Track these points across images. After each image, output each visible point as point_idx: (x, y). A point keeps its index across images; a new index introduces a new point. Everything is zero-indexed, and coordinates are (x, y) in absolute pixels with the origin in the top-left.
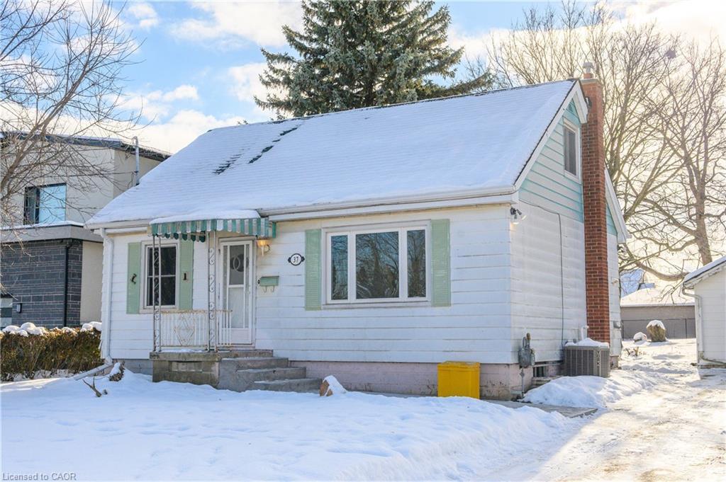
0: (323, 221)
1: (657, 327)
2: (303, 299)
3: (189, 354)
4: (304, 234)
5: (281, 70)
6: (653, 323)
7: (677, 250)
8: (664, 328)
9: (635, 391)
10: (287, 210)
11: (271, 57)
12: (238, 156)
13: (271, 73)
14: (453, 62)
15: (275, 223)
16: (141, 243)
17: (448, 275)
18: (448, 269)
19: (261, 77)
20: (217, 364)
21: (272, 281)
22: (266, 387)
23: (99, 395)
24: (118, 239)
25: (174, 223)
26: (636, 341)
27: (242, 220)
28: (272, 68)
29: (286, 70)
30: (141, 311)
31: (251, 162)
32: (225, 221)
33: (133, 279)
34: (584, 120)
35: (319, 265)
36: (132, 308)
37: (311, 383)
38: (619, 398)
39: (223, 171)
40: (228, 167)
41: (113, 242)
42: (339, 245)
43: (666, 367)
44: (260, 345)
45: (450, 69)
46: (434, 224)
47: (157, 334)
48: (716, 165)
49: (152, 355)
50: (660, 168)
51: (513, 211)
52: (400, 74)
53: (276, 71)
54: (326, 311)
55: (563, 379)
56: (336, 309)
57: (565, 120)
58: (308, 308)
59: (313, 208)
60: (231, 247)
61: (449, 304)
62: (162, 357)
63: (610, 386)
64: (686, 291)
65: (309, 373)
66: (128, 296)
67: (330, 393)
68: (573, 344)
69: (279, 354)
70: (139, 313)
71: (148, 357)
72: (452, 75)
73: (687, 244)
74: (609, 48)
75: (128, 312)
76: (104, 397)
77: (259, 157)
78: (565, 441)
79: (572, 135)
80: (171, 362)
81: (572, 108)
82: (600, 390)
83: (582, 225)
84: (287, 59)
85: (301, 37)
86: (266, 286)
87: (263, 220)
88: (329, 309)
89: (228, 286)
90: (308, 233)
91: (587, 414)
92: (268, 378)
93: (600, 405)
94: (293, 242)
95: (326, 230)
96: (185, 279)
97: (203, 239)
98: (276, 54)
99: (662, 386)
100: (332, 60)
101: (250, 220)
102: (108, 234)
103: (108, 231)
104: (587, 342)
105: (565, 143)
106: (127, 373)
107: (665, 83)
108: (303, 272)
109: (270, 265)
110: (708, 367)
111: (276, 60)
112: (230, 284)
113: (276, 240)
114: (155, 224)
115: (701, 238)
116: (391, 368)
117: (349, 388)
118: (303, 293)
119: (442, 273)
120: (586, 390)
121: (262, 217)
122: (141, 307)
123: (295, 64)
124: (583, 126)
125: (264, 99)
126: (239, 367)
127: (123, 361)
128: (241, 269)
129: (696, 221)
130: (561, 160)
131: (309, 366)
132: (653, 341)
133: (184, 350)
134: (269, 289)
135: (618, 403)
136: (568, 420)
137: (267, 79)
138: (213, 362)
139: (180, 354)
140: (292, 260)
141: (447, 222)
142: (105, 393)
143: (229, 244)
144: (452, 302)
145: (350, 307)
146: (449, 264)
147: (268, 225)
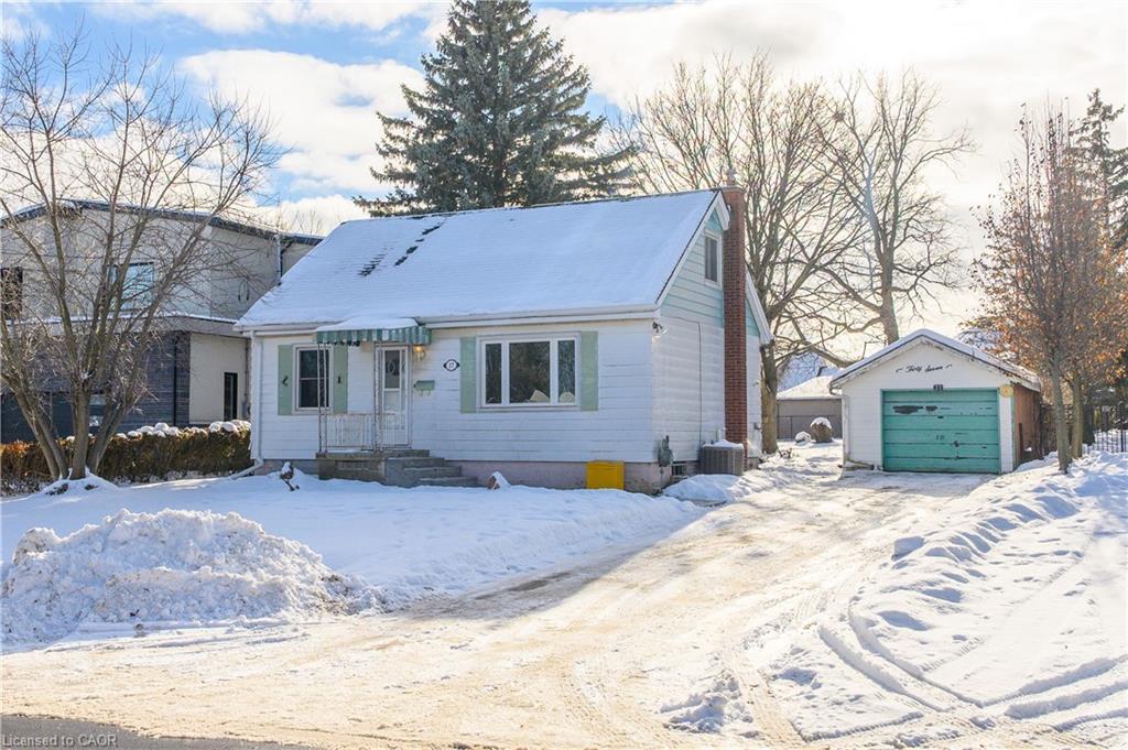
0: (477, 330)
1: (822, 426)
2: (459, 403)
3: (355, 454)
4: (459, 341)
5: (398, 137)
6: (817, 421)
7: (856, 331)
8: (830, 427)
9: (765, 489)
11: (387, 122)
12: (382, 256)
13: (388, 141)
14: (594, 133)
15: (430, 330)
16: (293, 346)
17: (596, 382)
18: (596, 376)
19: (378, 146)
20: (383, 463)
21: (428, 385)
22: (432, 484)
23: (292, 489)
24: (266, 341)
25: (339, 332)
26: (798, 442)
27: (404, 329)
28: (389, 135)
29: (404, 136)
30: (293, 411)
31: (397, 264)
32: (390, 331)
33: (284, 381)
34: (726, 228)
35: (474, 369)
36: (284, 409)
37: (468, 480)
38: (747, 493)
39: (369, 273)
40: (373, 268)
41: (262, 343)
42: (493, 352)
43: (811, 469)
44: (416, 446)
45: (589, 139)
46: (583, 335)
47: (323, 435)
48: (908, 226)
49: (317, 456)
50: (824, 247)
51: (655, 326)
52: (537, 153)
53: (393, 138)
54: (481, 415)
55: (698, 476)
56: (490, 412)
57: (707, 231)
58: (462, 411)
59: (471, 318)
61: (596, 409)
62: (328, 457)
63: (741, 484)
64: (834, 391)
65: (464, 472)
66: (279, 398)
67: (498, 487)
68: (710, 445)
69: (435, 453)
70: (290, 414)
71: (314, 458)
72: (592, 145)
73: (870, 323)
74: (768, 111)
75: (279, 414)
76: (296, 491)
77: (405, 258)
78: (692, 521)
79: (714, 243)
80: (336, 461)
81: (714, 217)
82: (731, 486)
83: (723, 330)
84: (405, 124)
85: (421, 98)
86: (422, 390)
87: (420, 328)
88: (483, 412)
89: (384, 389)
90: (462, 339)
91: (716, 505)
92: (431, 476)
93: (730, 499)
94: (448, 349)
95: (481, 338)
96: (339, 381)
97: (358, 344)
98: (393, 118)
99: (795, 485)
100: (462, 135)
101: (411, 328)
102: (257, 336)
103: (258, 334)
104: (723, 443)
105: (706, 253)
106: (296, 471)
107: (847, 122)
108: (459, 377)
109: (426, 370)
110: (853, 469)
111: (393, 125)
112: (385, 387)
113: (432, 347)
114: (320, 332)
115: (886, 315)
116: (542, 468)
117: (512, 483)
118: (459, 397)
119: (590, 380)
120: (718, 486)
121: (420, 324)
122: (293, 409)
123: (414, 130)
124: (726, 232)
125: (381, 170)
126: (404, 466)
127: (291, 461)
128: (397, 373)
129: (881, 295)
130: (702, 270)
131: (464, 465)
132: (818, 442)
133: (351, 451)
134: (425, 392)
135: (746, 497)
136: (698, 507)
137: (384, 149)
138: (379, 462)
139: (346, 454)
140: (448, 366)
141: (595, 334)
142: (298, 487)
143: (384, 349)
144: (600, 406)
145: (503, 410)
146: (596, 374)
147: (425, 333)
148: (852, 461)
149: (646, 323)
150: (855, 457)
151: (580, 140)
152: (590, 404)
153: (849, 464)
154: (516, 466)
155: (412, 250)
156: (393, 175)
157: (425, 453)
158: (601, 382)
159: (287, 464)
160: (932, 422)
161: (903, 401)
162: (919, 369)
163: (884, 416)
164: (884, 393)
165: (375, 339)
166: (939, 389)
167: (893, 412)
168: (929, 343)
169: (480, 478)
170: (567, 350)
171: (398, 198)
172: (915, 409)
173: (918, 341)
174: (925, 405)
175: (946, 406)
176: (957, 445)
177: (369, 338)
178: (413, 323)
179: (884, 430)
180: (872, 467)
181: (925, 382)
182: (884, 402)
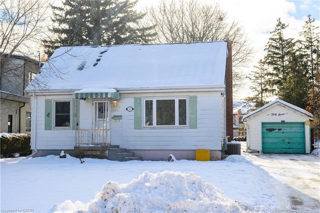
0: (142, 94)
2: (133, 125)
3: (94, 147)
4: (133, 99)
5: (58, 14)
10: (128, 89)
11: (54, 8)
12: (85, 62)
16: (52, 100)
17: (196, 117)
18: (196, 114)
21: (119, 117)
23: (82, 163)
24: (39, 97)
29: (60, 14)
30: (52, 129)
31: (94, 66)
33: (48, 115)
35: (141, 111)
36: (48, 127)
39: (82, 69)
40: (83, 67)
41: (37, 98)
42: (149, 104)
46: (191, 97)
47: (77, 139)
49: (75, 148)
53: (56, 15)
54: (143, 130)
56: (148, 129)
58: (135, 128)
59: (141, 89)
60: (98, 103)
61: (196, 128)
62: (80, 148)
64: (244, 122)
65: (136, 155)
66: (45, 122)
67: (173, 160)
71: (73, 149)
75: (45, 130)
77: (97, 63)
80: (84, 150)
84: (61, 9)
86: (116, 120)
87: (118, 93)
88: (144, 129)
89: (97, 119)
90: (135, 98)
94: (129, 102)
95: (144, 98)
97: (85, 99)
103: (36, 94)
108: (133, 114)
109: (118, 111)
110: (251, 152)
111: (56, 9)
112: (98, 118)
113: (120, 101)
114: (77, 93)
118: (133, 123)
119: (194, 116)
121: (117, 91)
122: (52, 127)
126: (117, 152)
128: (102, 112)
131: (135, 152)
133: (91, 145)
137: (54, 19)
138: (105, 150)
140: (128, 109)
141: (196, 97)
142: (84, 162)
143: (98, 102)
144: (198, 127)
145: (154, 128)
146: (196, 113)
147: (119, 95)
148: (251, 150)
149: (218, 92)
150: (252, 148)
151: (134, 21)
152: (194, 126)
153: (249, 151)
154: (159, 152)
155: (98, 60)
156: (56, 31)
157: (118, 147)
158: (198, 117)
159: (63, 152)
160: (280, 135)
161: (269, 127)
162: (276, 115)
163: (263, 133)
164: (263, 124)
165: (104, 97)
166: (283, 122)
167: (265, 131)
168: (280, 105)
169: (143, 157)
170: (182, 103)
171: (59, 40)
172: (274, 130)
173: (276, 104)
174: (277, 128)
175: (285, 128)
176: (289, 143)
177: (92, 97)
178: (115, 91)
179: (263, 137)
180: (258, 152)
181: (278, 119)
182: (263, 127)
